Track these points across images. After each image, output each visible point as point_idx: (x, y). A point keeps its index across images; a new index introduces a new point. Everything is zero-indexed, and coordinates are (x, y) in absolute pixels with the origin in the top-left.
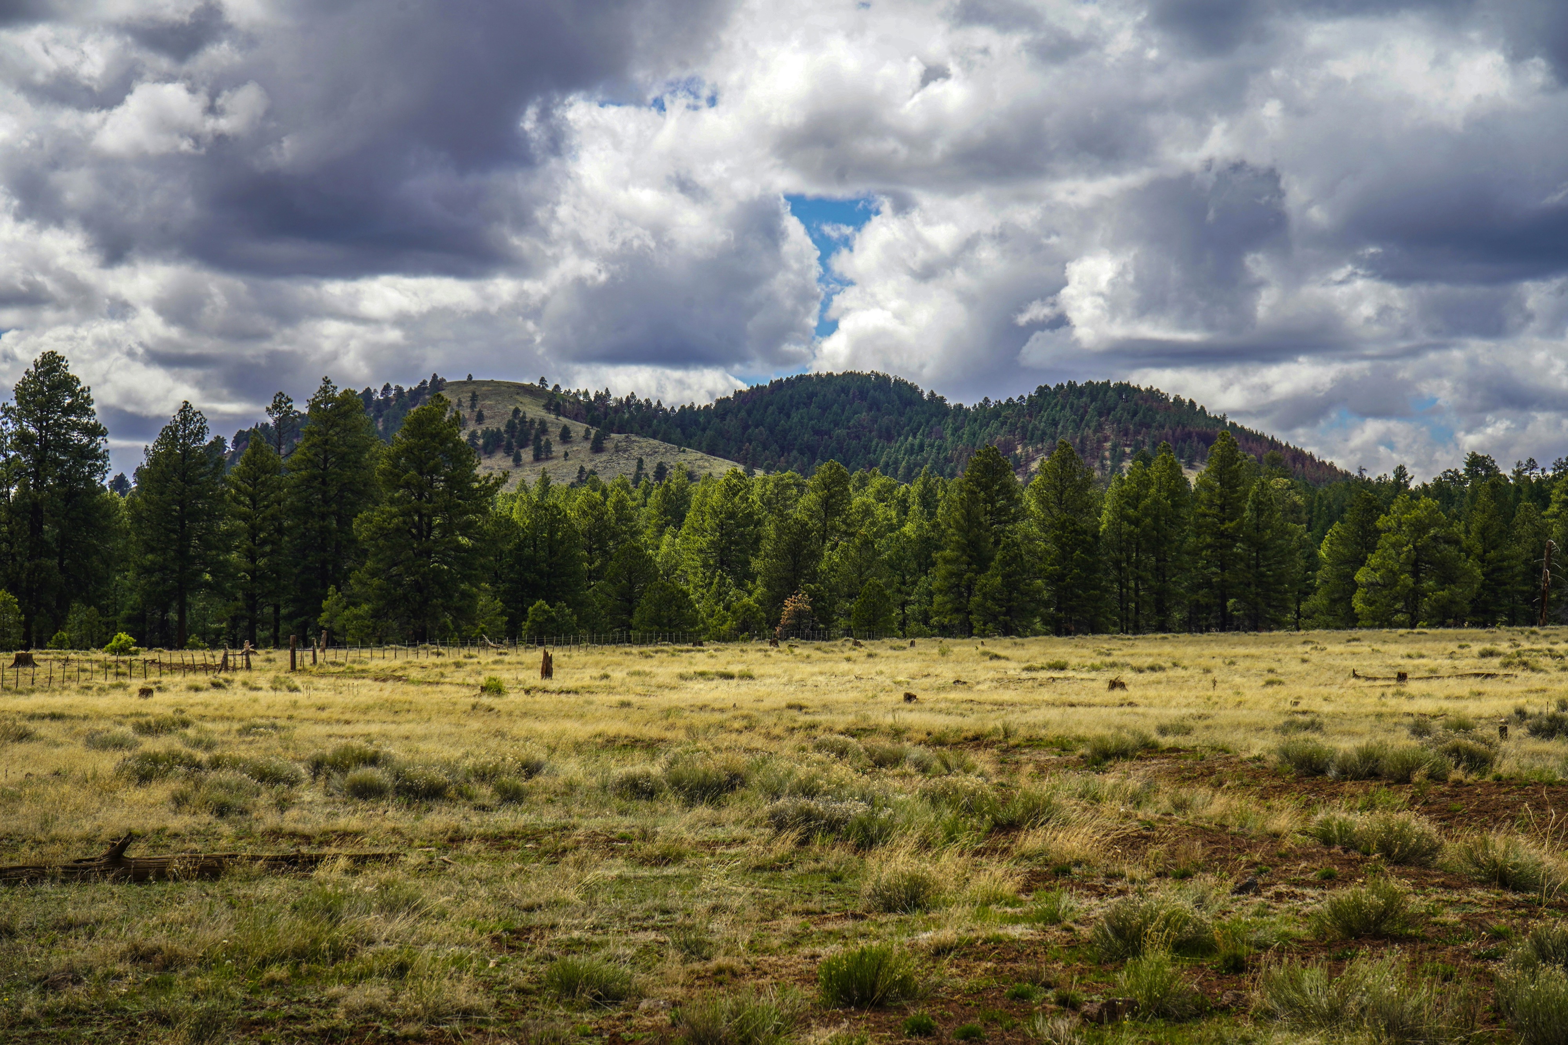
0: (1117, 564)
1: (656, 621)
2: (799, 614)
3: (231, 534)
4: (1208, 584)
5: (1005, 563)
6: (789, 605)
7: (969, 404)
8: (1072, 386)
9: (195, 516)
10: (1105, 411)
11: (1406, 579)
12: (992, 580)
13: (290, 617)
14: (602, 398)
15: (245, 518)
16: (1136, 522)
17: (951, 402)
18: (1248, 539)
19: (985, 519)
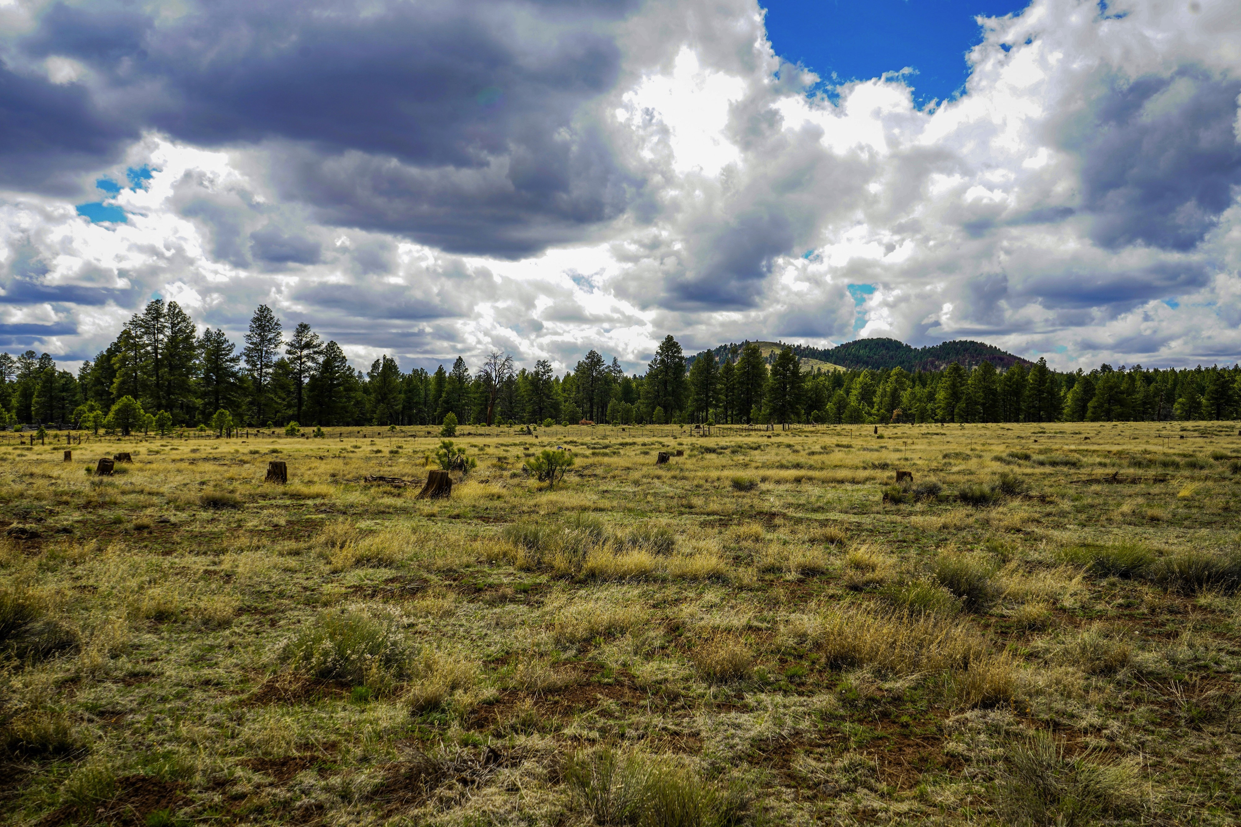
0: (1003, 400)
1: (851, 417)
2: (898, 415)
3: (721, 389)
4: (1034, 407)
5: (966, 400)
6: (895, 412)
7: (919, 348)
8: (954, 342)
9: (711, 384)
10: (966, 350)
11: (1106, 405)
12: (962, 405)
13: (737, 415)
14: (799, 347)
15: (725, 385)
16: (1010, 387)
17: (913, 347)
18: (1048, 392)
19: (959, 384)
